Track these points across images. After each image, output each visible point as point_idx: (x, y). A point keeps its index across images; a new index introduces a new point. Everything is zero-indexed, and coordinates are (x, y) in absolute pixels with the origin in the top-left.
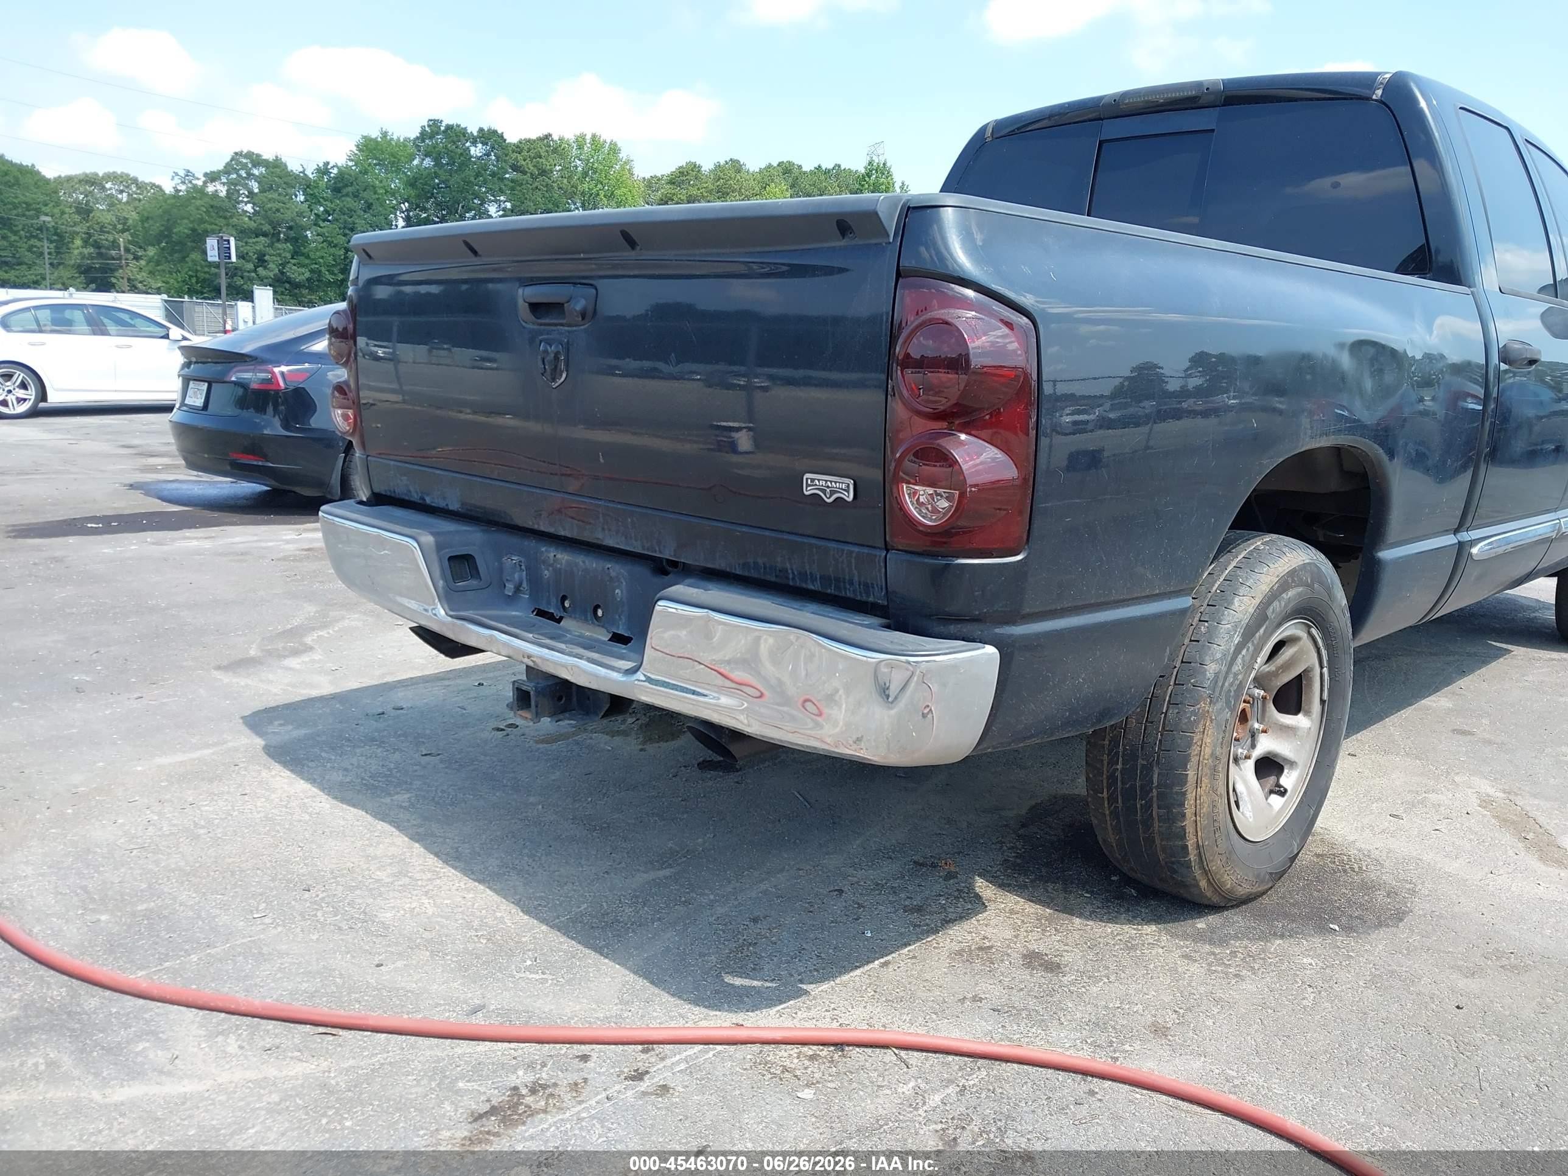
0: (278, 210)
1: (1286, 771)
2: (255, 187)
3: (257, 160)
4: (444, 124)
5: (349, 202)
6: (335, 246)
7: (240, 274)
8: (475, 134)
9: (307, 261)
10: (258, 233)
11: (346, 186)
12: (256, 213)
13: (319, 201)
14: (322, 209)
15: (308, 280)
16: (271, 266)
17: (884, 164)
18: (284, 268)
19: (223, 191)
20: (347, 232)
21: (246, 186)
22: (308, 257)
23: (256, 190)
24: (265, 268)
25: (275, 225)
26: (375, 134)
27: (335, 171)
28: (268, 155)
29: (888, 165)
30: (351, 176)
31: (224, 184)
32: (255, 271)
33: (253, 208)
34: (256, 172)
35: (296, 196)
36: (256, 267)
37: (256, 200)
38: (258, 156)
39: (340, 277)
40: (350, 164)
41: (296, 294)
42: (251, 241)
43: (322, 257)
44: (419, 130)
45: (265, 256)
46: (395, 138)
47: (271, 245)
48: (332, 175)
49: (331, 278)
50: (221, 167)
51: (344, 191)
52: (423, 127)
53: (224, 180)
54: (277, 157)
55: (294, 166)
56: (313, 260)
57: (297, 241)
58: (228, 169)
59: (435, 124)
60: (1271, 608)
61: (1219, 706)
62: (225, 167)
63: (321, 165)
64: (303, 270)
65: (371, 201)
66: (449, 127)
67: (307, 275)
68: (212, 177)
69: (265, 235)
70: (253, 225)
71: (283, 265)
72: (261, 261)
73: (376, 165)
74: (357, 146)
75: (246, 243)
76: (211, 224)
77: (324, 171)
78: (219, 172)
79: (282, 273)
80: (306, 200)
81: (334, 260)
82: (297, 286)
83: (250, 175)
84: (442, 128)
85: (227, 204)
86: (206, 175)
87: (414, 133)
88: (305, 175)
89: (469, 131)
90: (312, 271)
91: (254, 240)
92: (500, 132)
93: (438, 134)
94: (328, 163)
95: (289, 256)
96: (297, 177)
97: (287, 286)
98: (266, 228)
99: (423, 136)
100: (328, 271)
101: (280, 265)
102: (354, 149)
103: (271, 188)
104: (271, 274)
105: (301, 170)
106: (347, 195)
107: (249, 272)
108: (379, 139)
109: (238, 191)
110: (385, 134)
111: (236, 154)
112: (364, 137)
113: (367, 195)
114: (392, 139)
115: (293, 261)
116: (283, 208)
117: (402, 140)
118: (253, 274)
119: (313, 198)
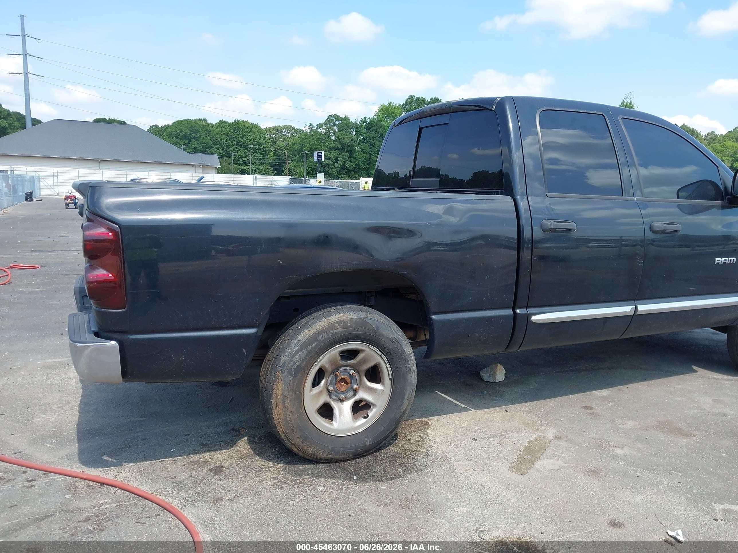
0: (344, 139)
1: (372, 408)
2: (336, 129)
3: (337, 118)
4: (415, 97)
5: (374, 134)
6: (366, 153)
7: (327, 166)
8: (429, 101)
9: (354, 160)
10: (336, 149)
11: (373, 127)
12: (336, 140)
13: (361, 134)
14: (362, 137)
15: (355, 168)
16: (340, 162)
17: (630, 103)
18: (345, 163)
19: (324, 131)
20: (371, 147)
21: (332, 129)
22: (355, 158)
23: (337, 131)
24: (338, 163)
25: (343, 145)
26: (386, 103)
27: (369, 121)
28: (342, 116)
29: (632, 103)
30: (375, 122)
31: (324, 129)
32: (333, 165)
33: (335, 138)
34: (337, 123)
35: (352, 132)
36: (334, 163)
37: (336, 135)
38: (338, 116)
39: (368, 166)
40: (375, 117)
41: (349, 174)
42: (332, 152)
43: (361, 158)
44: (405, 101)
45: (338, 158)
46: (394, 105)
47: (340, 154)
48: (367, 123)
49: (363, 167)
50: (324, 122)
51: (371, 129)
52: (407, 99)
53: (324, 127)
54: (346, 116)
55: (352, 120)
56: (357, 159)
57: (351, 152)
58: (326, 123)
59: (412, 97)
60: (321, 336)
61: (285, 374)
62: (325, 122)
63: (363, 118)
64: (352, 164)
65: (382, 133)
66: (418, 99)
67: (354, 166)
68: (320, 126)
69: (339, 149)
70: (334, 145)
71: (345, 162)
72: (336, 160)
73: (385, 117)
74: (379, 110)
75: (331, 153)
76: (318, 145)
77: (364, 121)
78: (323, 124)
79: (345, 165)
80: (356, 134)
81: (365, 159)
82: (349, 170)
83: (335, 124)
84: (415, 99)
85: (325, 137)
86: (317, 125)
87: (403, 102)
88: (356, 123)
89: (426, 100)
90: (356, 164)
91: (334, 152)
92: (440, 99)
93: (412, 102)
94: (366, 117)
95: (347, 158)
96: (353, 124)
97: (346, 170)
98: (339, 146)
99: (406, 103)
100: (363, 164)
101: (344, 162)
102: (377, 111)
103: (343, 130)
104: (340, 166)
105: (355, 121)
106: (373, 131)
107: (331, 165)
108: (388, 106)
109: (329, 131)
110: (390, 104)
111: (330, 115)
112: (382, 105)
113: (381, 131)
114: (393, 106)
115: (349, 160)
116: (346, 137)
117: (397, 105)
118: (333, 166)
119: (359, 133)
